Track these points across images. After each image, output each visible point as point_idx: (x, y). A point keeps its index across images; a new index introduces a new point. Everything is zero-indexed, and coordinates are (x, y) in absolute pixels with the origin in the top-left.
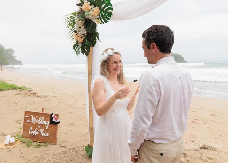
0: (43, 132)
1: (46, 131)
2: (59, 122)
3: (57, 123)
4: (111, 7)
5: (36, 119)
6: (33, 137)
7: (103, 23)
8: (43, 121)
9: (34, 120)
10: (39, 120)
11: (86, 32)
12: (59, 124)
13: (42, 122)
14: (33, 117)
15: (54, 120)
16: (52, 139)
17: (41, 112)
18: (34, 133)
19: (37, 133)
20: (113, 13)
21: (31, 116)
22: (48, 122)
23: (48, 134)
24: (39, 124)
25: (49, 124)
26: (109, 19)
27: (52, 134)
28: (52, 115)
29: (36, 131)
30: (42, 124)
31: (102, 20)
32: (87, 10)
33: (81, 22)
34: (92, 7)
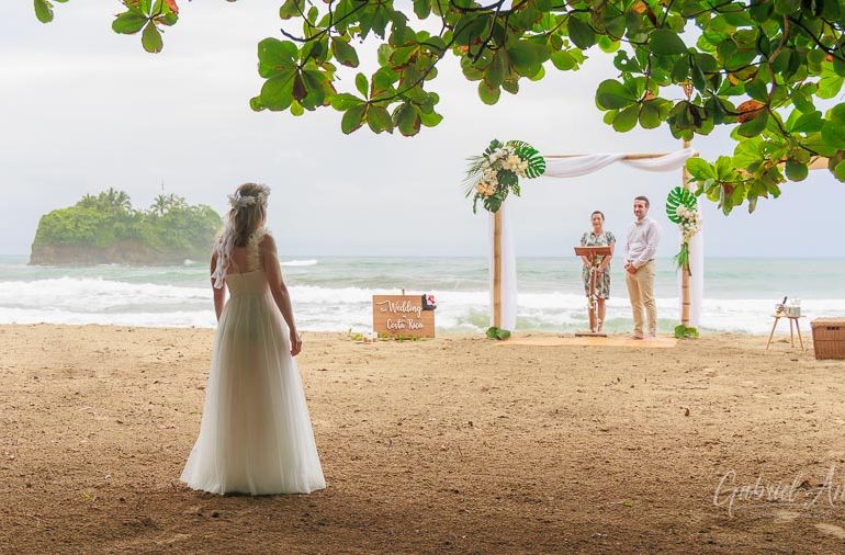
0: (412, 324)
1: (417, 320)
2: (435, 307)
3: (432, 308)
4: (544, 165)
5: (398, 306)
6: (395, 331)
7: (530, 178)
8: (410, 307)
9: (393, 307)
10: (403, 307)
11: (497, 183)
12: (435, 310)
13: (408, 309)
14: (391, 303)
15: (429, 303)
16: (429, 332)
17: (401, 294)
18: (397, 327)
19: (403, 326)
20: (546, 170)
21: (388, 302)
22: (420, 307)
23: (421, 325)
24: (404, 311)
25: (421, 311)
26: (538, 175)
27: (428, 324)
28: (424, 297)
29: (400, 324)
30: (408, 312)
31: (530, 175)
32: (514, 162)
33: (495, 172)
34: (519, 160)
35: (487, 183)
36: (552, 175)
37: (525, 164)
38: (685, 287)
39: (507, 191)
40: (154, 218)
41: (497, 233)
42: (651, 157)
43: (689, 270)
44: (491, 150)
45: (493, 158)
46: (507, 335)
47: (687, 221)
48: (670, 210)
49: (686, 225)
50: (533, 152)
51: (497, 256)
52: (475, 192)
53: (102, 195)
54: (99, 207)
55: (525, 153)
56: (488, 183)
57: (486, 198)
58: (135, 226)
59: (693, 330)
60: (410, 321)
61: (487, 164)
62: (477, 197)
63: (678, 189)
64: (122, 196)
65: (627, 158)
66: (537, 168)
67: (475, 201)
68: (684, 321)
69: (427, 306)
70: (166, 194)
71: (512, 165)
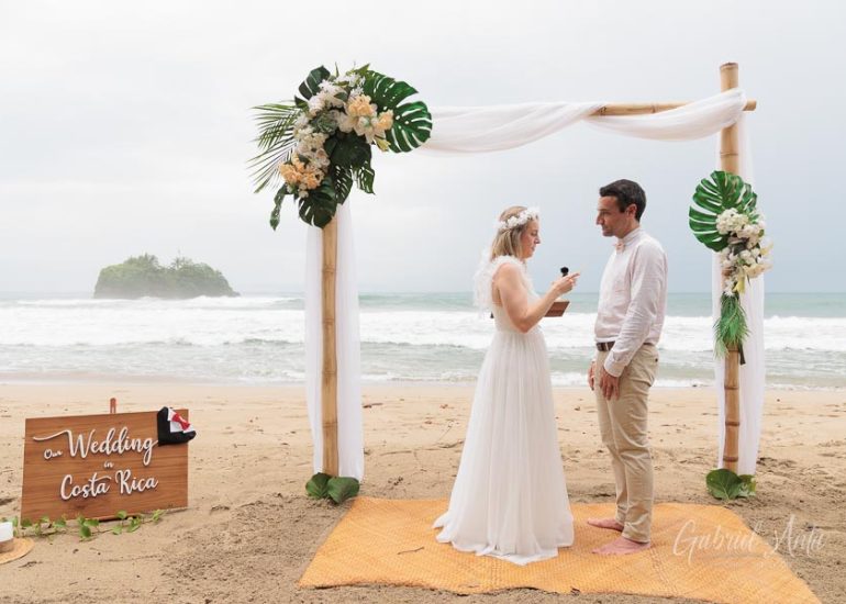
0: (129, 481)
1: (142, 471)
2: (192, 435)
3: (183, 439)
4: (428, 120)
5: (92, 441)
6: (80, 505)
7: (397, 151)
8: (126, 442)
10: (108, 442)
11: (328, 164)
13: (119, 447)
14: (76, 434)
15: (174, 428)
16: (171, 495)
18: (86, 492)
19: (103, 488)
20: (431, 134)
21: (67, 434)
22: (150, 442)
23: (151, 483)
24: (108, 453)
25: (153, 447)
26: (416, 145)
27: (170, 477)
28: (163, 414)
29: (97, 483)
30: (121, 452)
31: (397, 144)
32: (362, 115)
33: (321, 137)
34: (373, 108)
35: (302, 159)
36: (446, 148)
37: (387, 117)
38: (731, 388)
39: (350, 183)
40: (172, 271)
41: (328, 272)
42: (653, 109)
43: (740, 351)
44: (310, 88)
45: (315, 103)
46: (352, 489)
47: (743, 244)
48: (699, 223)
49: (745, 254)
50: (405, 89)
51: (329, 321)
52: (279, 182)
53: (141, 257)
54: (139, 265)
55: (386, 93)
56: (305, 161)
57: (303, 194)
58: (161, 275)
59: (746, 479)
60: (124, 475)
61: (303, 119)
62: (283, 191)
63: (719, 176)
64: (153, 258)
65: (603, 112)
66: (411, 129)
67: (278, 200)
68: (731, 459)
69: (170, 434)
70: (181, 257)
71: (357, 118)
